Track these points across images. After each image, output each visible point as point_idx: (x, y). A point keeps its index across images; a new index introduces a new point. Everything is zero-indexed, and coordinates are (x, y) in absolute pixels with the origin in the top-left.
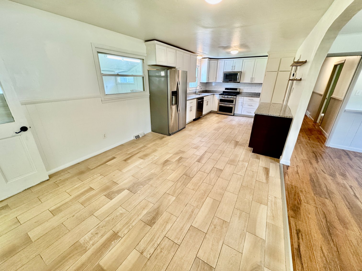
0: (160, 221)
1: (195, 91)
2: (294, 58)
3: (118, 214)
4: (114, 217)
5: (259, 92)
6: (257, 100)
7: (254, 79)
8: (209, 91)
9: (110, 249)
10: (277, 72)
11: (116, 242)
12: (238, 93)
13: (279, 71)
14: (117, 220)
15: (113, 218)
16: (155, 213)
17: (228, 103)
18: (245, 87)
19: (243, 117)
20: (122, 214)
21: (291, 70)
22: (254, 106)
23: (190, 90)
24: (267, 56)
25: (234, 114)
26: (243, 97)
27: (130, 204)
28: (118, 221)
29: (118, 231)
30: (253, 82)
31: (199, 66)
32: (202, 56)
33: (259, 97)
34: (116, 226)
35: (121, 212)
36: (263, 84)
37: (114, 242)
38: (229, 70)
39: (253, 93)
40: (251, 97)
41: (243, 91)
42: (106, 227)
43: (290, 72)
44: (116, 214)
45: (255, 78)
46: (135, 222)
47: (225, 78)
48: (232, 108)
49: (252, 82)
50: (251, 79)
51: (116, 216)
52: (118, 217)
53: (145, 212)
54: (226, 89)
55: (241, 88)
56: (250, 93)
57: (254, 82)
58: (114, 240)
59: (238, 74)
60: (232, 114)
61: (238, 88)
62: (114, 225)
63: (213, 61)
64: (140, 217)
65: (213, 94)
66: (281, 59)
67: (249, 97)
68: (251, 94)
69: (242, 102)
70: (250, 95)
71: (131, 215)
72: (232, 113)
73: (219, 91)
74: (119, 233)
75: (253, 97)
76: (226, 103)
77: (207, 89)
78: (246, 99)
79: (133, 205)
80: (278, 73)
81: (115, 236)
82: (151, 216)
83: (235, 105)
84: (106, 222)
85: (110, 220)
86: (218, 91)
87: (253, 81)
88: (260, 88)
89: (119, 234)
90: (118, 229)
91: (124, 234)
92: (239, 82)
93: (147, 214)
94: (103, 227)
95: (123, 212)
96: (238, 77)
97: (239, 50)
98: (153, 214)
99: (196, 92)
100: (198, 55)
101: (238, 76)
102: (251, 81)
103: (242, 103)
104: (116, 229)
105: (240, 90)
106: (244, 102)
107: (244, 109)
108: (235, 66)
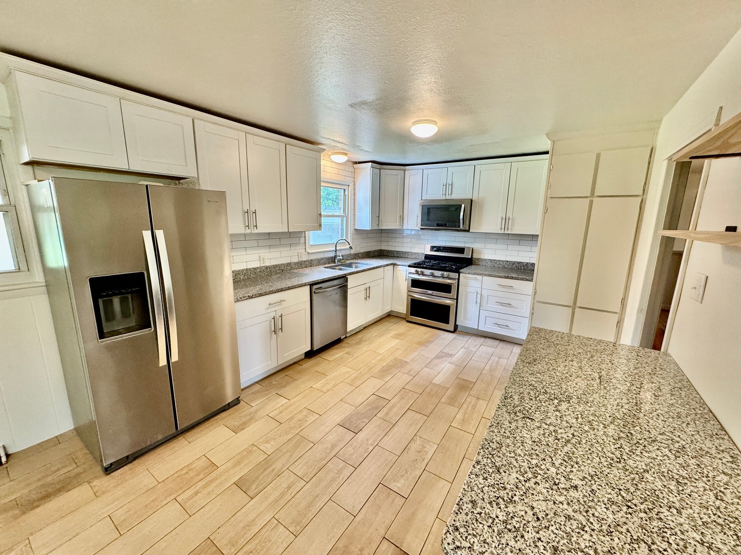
1: (332, 255)
2: (650, 149)
5: (532, 261)
6: (525, 287)
7: (510, 220)
8: (388, 251)
10: (588, 200)
12: (469, 262)
13: (596, 194)
17: (435, 293)
18: (489, 246)
19: (483, 339)
21: (641, 193)
22: (516, 308)
23: (310, 252)
24: (547, 153)
25: (456, 327)
26: (479, 277)
30: (509, 232)
31: (349, 186)
32: (346, 154)
33: (532, 280)
36: (540, 237)
38: (436, 194)
39: (514, 263)
40: (507, 277)
41: (483, 257)
43: (640, 199)
45: (513, 219)
47: (426, 217)
48: (447, 308)
49: (506, 232)
50: (504, 221)
54: (433, 248)
55: (475, 246)
56: (503, 261)
57: (511, 230)
59: (463, 206)
60: (451, 327)
61: (466, 246)
63: (387, 172)
65: (394, 265)
66: (598, 156)
67: (499, 277)
68: (506, 266)
69: (479, 292)
70: (504, 268)
72: (448, 323)
73: (415, 253)
75: (512, 278)
76: (430, 292)
77: (384, 248)
78: (491, 283)
80: (591, 202)
83: (457, 299)
86: (411, 253)
87: (510, 227)
88: (534, 249)
92: (468, 231)
96: (461, 217)
97: (440, 123)
99: (335, 256)
100: (325, 149)
101: (462, 214)
102: (503, 227)
103: (479, 296)
105: (474, 252)
106: (485, 293)
107: (487, 313)
108: (452, 184)
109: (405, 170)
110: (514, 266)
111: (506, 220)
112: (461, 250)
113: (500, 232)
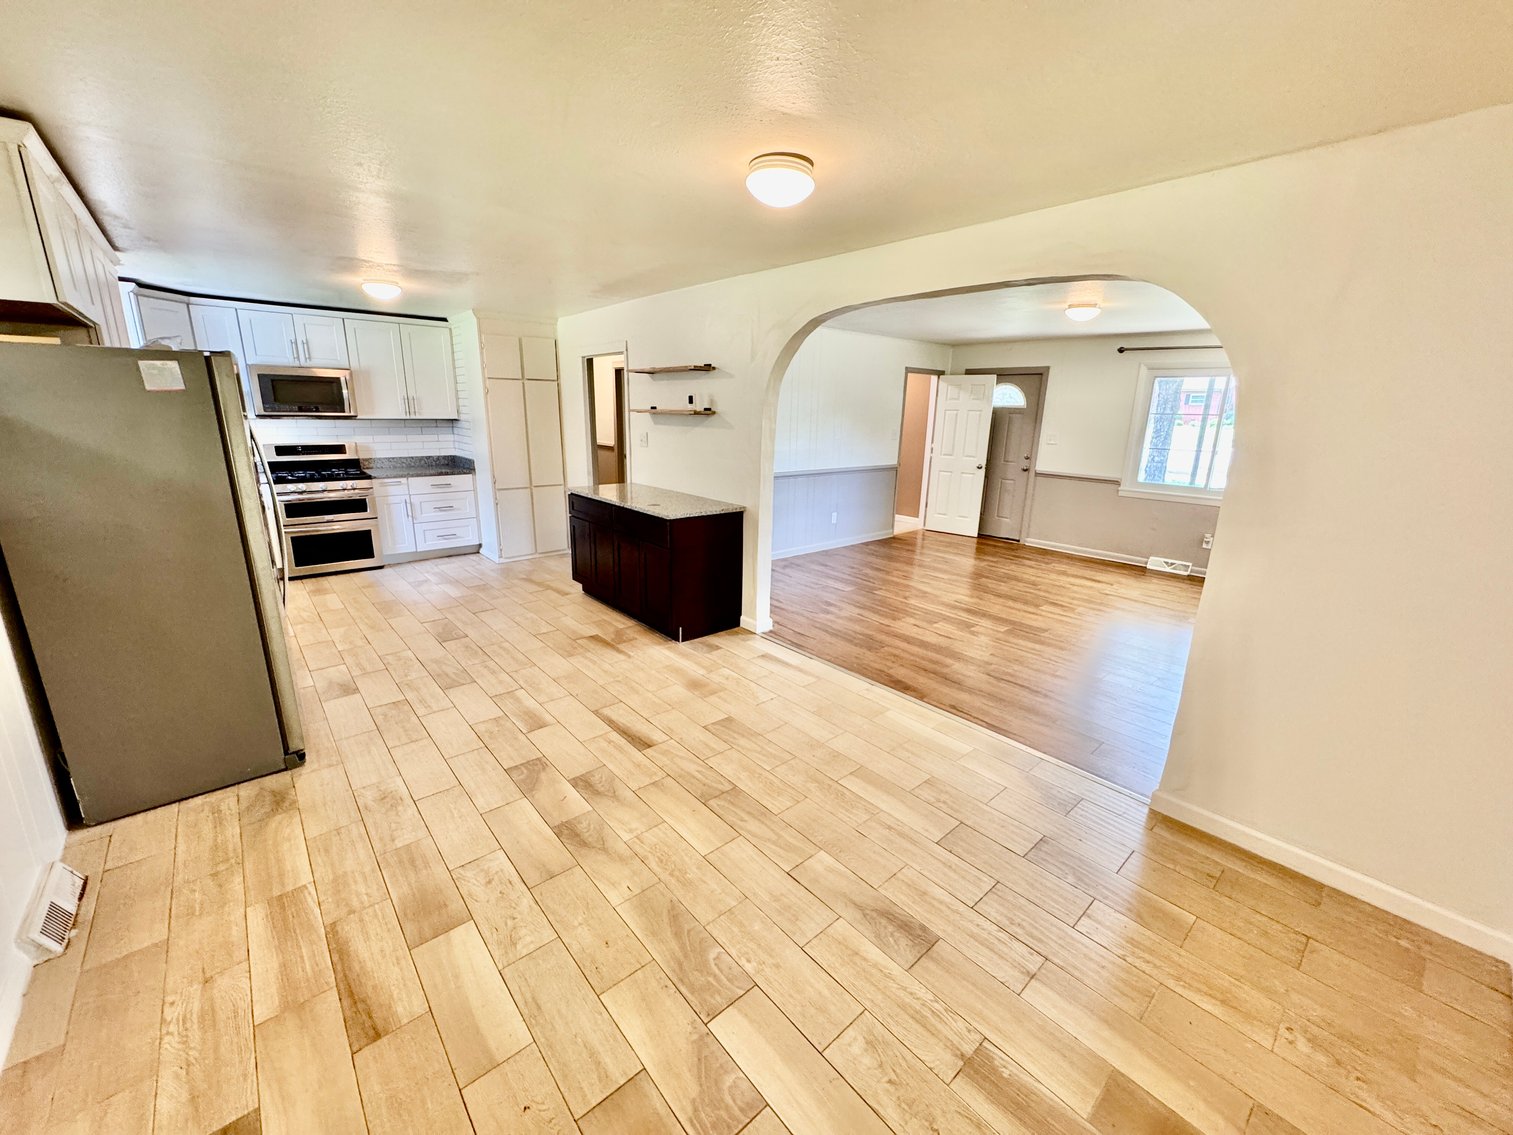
0: (918, 913)
2: (553, 341)
3: (867, 1061)
4: (886, 1079)
7: (415, 402)
9: (1031, 1080)
10: (520, 382)
11: (1001, 1058)
12: (362, 465)
13: (526, 377)
14: (904, 1064)
15: (890, 1082)
16: (884, 921)
18: (377, 439)
20: (871, 1044)
21: (556, 378)
22: (458, 509)
27: (822, 1010)
28: (909, 1056)
29: (956, 1056)
30: (417, 416)
33: (473, 473)
34: (932, 1066)
35: (857, 1049)
36: (461, 422)
37: (1004, 1069)
39: (421, 458)
40: (441, 474)
41: (373, 456)
42: (937, 1113)
43: (556, 383)
44: (869, 1069)
45: (419, 400)
46: (916, 988)
47: (269, 395)
49: (412, 417)
50: (405, 402)
51: (878, 1072)
52: (884, 1059)
53: (873, 953)
54: (281, 450)
58: (994, 1070)
59: (342, 379)
61: (348, 441)
62: (930, 1076)
63: (152, 303)
64: (896, 970)
66: (520, 341)
69: (407, 501)
70: (409, 467)
71: (882, 1005)
72: (374, 556)
74: (963, 1050)
75: (447, 474)
79: (826, 992)
80: (523, 385)
81: (977, 1067)
82: (897, 934)
83: (378, 518)
84: (907, 1117)
85: (899, 1098)
87: (416, 411)
89: (968, 1049)
90: (948, 1057)
91: (969, 1031)
92: (356, 417)
93: (882, 945)
94: (935, 1127)
95: (860, 1038)
96: (344, 395)
98: (885, 928)
101: (344, 391)
102: (408, 410)
103: (408, 505)
104: (946, 1064)
106: (415, 499)
107: (425, 526)
108: (307, 343)
109: (188, 305)
110: (423, 462)
111: (408, 401)
112: (340, 449)
113: (404, 417)
